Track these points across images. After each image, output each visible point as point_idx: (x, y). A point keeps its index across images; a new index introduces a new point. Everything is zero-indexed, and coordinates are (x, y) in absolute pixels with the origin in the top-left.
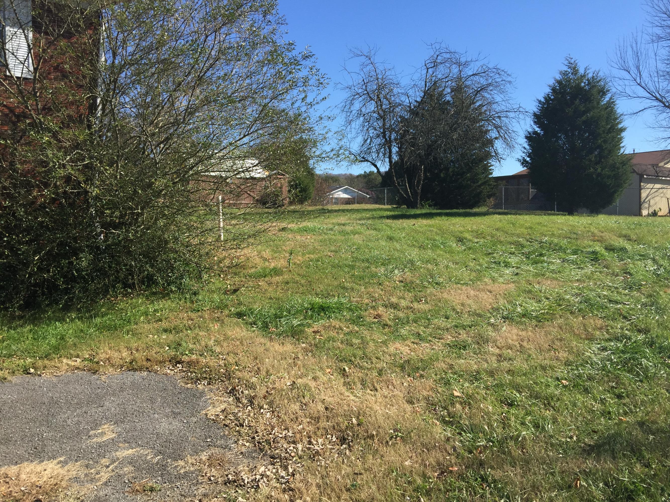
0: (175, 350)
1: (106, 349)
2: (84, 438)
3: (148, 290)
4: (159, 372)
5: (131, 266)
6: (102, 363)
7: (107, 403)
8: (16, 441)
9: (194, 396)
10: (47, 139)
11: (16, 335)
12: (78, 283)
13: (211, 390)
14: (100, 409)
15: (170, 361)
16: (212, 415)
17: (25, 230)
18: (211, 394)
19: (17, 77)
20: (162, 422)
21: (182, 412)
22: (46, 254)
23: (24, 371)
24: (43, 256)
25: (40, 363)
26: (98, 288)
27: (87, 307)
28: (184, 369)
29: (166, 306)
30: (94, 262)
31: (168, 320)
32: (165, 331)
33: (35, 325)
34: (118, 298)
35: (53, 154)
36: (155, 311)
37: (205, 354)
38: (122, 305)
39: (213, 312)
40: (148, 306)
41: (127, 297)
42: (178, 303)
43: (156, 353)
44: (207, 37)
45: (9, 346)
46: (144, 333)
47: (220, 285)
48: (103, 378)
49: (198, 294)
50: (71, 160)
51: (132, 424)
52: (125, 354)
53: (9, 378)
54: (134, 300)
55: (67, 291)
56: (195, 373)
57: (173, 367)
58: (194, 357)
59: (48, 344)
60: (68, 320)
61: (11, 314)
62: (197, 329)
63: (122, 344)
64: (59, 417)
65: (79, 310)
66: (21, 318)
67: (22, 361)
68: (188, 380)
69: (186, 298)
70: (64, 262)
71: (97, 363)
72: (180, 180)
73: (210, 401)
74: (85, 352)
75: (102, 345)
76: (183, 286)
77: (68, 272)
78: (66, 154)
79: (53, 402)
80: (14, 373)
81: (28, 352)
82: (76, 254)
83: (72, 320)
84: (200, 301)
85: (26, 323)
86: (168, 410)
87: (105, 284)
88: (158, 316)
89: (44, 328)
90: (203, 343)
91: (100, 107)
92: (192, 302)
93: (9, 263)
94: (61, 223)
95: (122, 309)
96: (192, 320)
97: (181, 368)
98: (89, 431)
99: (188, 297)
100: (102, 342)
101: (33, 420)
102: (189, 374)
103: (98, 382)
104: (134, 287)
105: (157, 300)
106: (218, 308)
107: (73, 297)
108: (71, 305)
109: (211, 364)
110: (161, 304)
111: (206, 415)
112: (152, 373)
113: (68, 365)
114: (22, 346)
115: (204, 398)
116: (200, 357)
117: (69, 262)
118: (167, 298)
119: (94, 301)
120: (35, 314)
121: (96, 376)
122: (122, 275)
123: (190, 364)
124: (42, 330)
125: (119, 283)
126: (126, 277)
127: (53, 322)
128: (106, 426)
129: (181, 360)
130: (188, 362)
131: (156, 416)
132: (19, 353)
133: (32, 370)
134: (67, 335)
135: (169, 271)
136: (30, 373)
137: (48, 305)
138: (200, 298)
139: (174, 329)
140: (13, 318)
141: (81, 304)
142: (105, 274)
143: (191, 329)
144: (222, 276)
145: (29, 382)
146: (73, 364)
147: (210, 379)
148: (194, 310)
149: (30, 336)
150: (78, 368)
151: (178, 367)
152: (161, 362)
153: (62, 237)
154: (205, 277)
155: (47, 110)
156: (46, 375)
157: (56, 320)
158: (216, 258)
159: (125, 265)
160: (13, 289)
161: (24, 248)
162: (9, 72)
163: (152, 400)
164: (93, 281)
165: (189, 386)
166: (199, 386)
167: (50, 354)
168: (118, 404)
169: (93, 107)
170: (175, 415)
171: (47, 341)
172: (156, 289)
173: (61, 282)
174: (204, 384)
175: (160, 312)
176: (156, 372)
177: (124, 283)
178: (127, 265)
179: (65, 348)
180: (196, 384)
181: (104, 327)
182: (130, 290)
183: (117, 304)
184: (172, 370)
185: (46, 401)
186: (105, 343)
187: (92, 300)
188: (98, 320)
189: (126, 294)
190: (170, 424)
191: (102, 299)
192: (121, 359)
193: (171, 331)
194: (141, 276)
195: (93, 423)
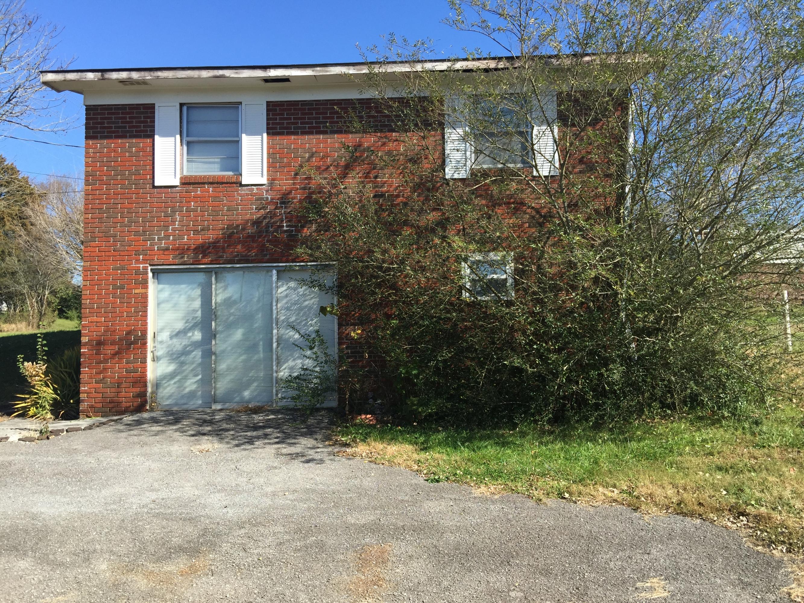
0: (735, 496)
1: (647, 482)
2: (630, 588)
3: (691, 413)
4: (716, 523)
5: (669, 381)
6: (643, 499)
7: (654, 551)
8: (556, 575)
9: (768, 564)
10: (578, 238)
11: (548, 452)
12: (609, 399)
13: (793, 561)
14: (646, 556)
15: (730, 510)
16: (798, 596)
17: (553, 337)
18: (794, 566)
19: (545, 177)
20: (726, 591)
21: (753, 583)
22: (575, 364)
23: (558, 494)
24: (572, 366)
25: (574, 488)
26: (630, 406)
27: (620, 428)
28: (751, 525)
29: (718, 436)
30: (626, 374)
31: (721, 455)
32: (720, 469)
33: (566, 443)
34: (656, 421)
35: (583, 254)
36: (703, 441)
37: (780, 508)
38: (661, 430)
39: (786, 450)
40: (694, 433)
41: (666, 420)
42: (733, 434)
43: (709, 496)
44: (764, 88)
45: (541, 464)
46: (691, 469)
47: (793, 414)
48: (646, 517)
49: (761, 423)
50: (602, 260)
51: (688, 585)
52: (670, 492)
53: (544, 500)
54: (675, 425)
55: (597, 407)
56: (767, 532)
57: (734, 518)
58: (763, 510)
59: (581, 467)
60: (600, 440)
61: (540, 428)
62: (765, 472)
63: (666, 478)
64: (600, 556)
65: (611, 430)
66: (551, 433)
67: (556, 482)
68: (757, 540)
69: (744, 428)
70: (593, 373)
71: (638, 498)
72: (730, 273)
73: (792, 576)
74: (622, 482)
75: (642, 476)
76: (738, 412)
77: (598, 385)
78: (596, 252)
79: (592, 538)
80: (548, 494)
81: (561, 473)
82: (606, 365)
83: (604, 441)
84: (765, 433)
85: (556, 439)
86: (733, 577)
87: (639, 402)
88: (708, 448)
89: (575, 447)
90: (775, 493)
91: (630, 195)
92: (753, 434)
93: (539, 372)
94: (590, 330)
95: (661, 434)
96: (755, 458)
97: (746, 523)
98: (635, 582)
99: (747, 426)
100: (641, 473)
101: (574, 554)
102: (759, 533)
103: (641, 522)
104: (675, 408)
105: (706, 426)
106: (793, 445)
107: (604, 415)
108: (602, 424)
109: (790, 523)
110: (710, 433)
111: (789, 594)
112: (707, 523)
113: (604, 495)
114: (554, 465)
115: (783, 570)
116: (772, 512)
117: (599, 374)
118: (718, 426)
119: (628, 421)
120: (565, 430)
121: (637, 514)
122: (659, 392)
123: (758, 518)
124: (574, 448)
125: (655, 401)
126: (664, 395)
127: (584, 442)
128: (655, 580)
129: (745, 512)
130: (755, 516)
131: (719, 581)
132: (552, 473)
133: (567, 495)
134: (601, 459)
135: (720, 391)
136: (565, 498)
137: (577, 421)
138: (764, 429)
139: (731, 468)
140: (543, 432)
141: (613, 423)
142: (639, 391)
143: (755, 471)
144: (794, 401)
145: (564, 508)
146: (610, 494)
147: (791, 544)
148: (758, 445)
149: (562, 455)
150: (615, 501)
151: (742, 521)
152: (718, 510)
153: (592, 345)
154: (769, 400)
155: (573, 207)
156: (582, 504)
157: (587, 440)
158: (783, 376)
159: (663, 380)
160: (543, 401)
161: (554, 357)
162: (537, 171)
163: (711, 558)
164: (625, 398)
165: (760, 548)
166: (774, 551)
167: (584, 479)
168: (668, 555)
169: (621, 198)
170: (745, 585)
171: (580, 464)
172: (702, 413)
173: (590, 396)
174: (782, 551)
175: (710, 444)
176: (712, 522)
177: (661, 402)
178: (664, 380)
179: (599, 473)
180: (769, 547)
181: (642, 454)
182: (669, 412)
183: (655, 427)
184: (733, 523)
185: (585, 534)
186: (644, 475)
187: (624, 419)
188: (633, 445)
189: (665, 416)
190: (738, 595)
191: (636, 419)
192: (665, 497)
193: (727, 471)
194: (683, 394)
195: (640, 572)
